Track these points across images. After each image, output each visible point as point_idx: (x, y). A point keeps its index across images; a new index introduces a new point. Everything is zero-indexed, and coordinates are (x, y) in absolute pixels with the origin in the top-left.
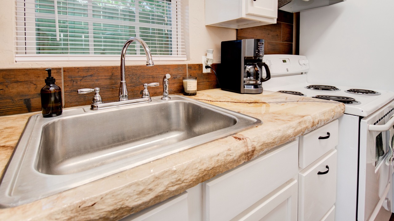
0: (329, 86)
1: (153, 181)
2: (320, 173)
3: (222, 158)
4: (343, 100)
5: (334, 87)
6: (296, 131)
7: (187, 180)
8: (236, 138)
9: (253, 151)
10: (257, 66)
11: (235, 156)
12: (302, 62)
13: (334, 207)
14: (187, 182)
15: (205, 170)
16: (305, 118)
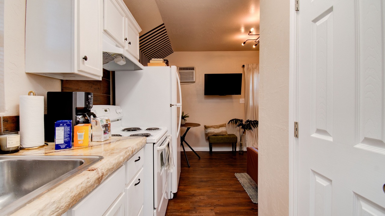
0: (136, 128)
1: (39, 213)
2: (136, 185)
3: (84, 185)
4: (145, 135)
5: (139, 128)
6: (124, 158)
7: (63, 206)
8: (89, 170)
9: (102, 176)
10: (87, 116)
11: (92, 182)
12: (118, 111)
13: (143, 206)
14: (62, 209)
15: (74, 196)
16: (128, 149)
